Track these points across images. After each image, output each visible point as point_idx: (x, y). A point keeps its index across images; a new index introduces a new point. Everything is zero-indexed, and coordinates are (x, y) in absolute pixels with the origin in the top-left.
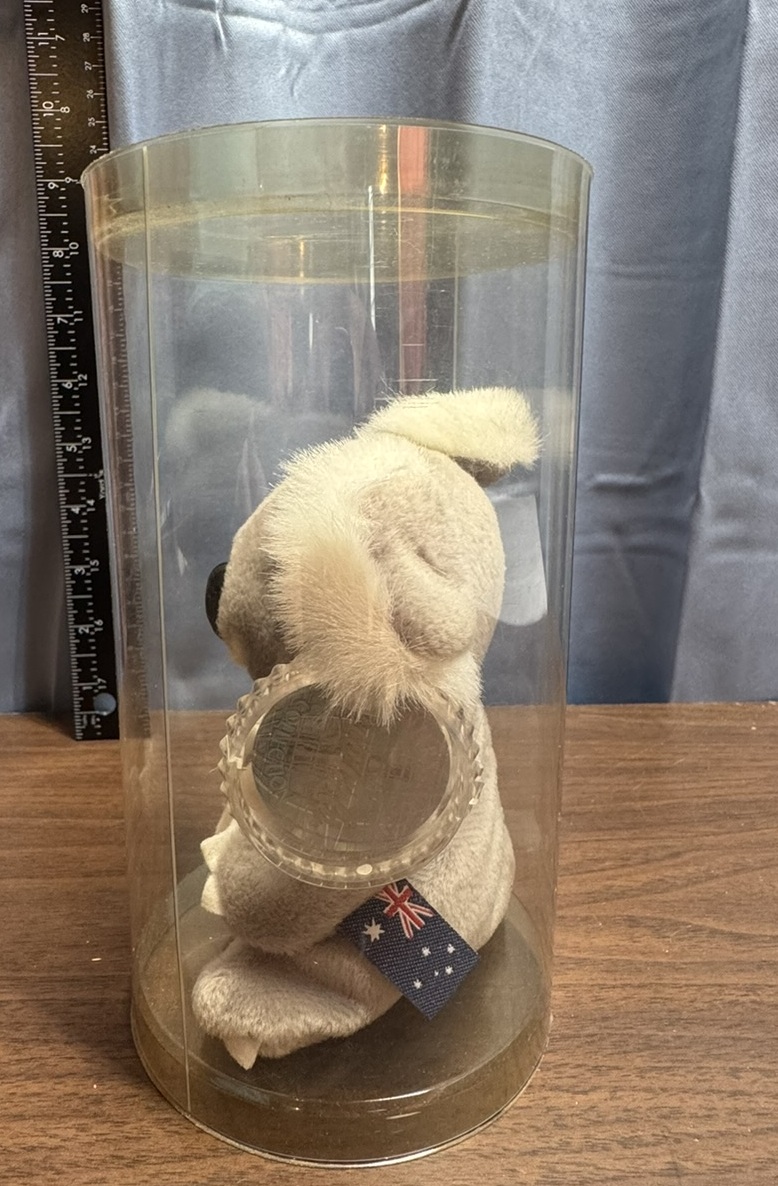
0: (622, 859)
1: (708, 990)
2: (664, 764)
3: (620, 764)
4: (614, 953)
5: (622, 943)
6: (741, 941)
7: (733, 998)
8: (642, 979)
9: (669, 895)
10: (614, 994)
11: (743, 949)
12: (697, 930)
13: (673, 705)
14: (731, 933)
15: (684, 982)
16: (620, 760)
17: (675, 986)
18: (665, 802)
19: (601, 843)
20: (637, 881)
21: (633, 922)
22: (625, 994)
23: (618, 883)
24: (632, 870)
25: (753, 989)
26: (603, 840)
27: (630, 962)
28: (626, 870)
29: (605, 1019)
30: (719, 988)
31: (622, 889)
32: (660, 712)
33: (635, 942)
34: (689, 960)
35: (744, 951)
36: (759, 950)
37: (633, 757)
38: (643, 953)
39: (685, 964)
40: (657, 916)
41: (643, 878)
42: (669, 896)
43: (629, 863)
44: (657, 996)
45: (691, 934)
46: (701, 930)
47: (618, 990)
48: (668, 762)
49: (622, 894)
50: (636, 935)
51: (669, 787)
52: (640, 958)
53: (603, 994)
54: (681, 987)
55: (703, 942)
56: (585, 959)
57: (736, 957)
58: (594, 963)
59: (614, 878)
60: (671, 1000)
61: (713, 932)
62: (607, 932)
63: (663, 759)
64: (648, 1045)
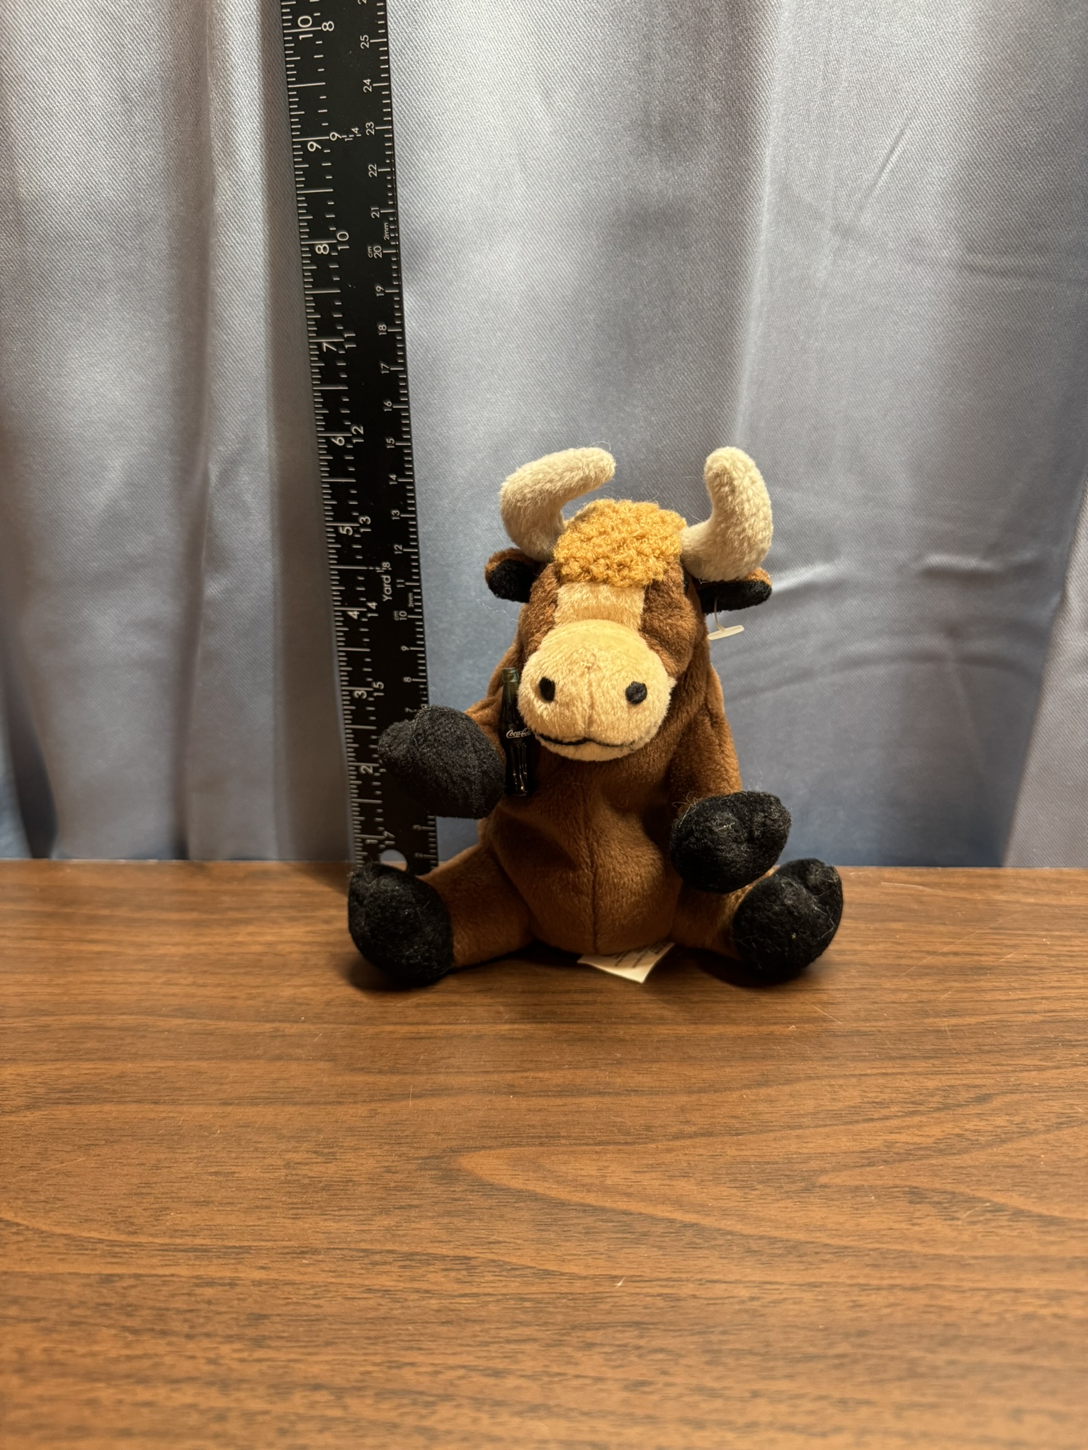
0: (913, 1103)
1: (998, 1297)
2: (987, 960)
3: (929, 960)
4: (885, 1239)
5: (896, 1226)
6: (1052, 1228)
7: (1030, 1309)
8: (917, 1278)
9: (966, 1157)
10: (877, 1299)
11: (1052, 1238)
12: (998, 1209)
13: (1008, 871)
14: (1040, 1216)
15: (970, 1285)
16: (929, 953)
17: (958, 1290)
18: (981, 1019)
19: (889, 1078)
20: (928, 1136)
21: (916, 1195)
22: (892, 1299)
23: (903, 1138)
24: (924, 1119)
25: (1056, 1297)
26: (892, 1074)
27: (903, 1254)
28: (916, 1119)
29: (862, 1333)
30: (1012, 1294)
31: (907, 1147)
32: (990, 881)
33: (914, 1225)
34: (980, 1253)
35: (1052, 1243)
36: (1073, 1242)
37: (946, 949)
38: (923, 1241)
39: (976, 1258)
40: (949, 1187)
41: (936, 1131)
42: (966, 1159)
43: (922, 1108)
44: (934, 1302)
45: (989, 1216)
46: (1002, 1211)
47: (884, 1293)
48: (991, 958)
49: (907, 1155)
50: (917, 1214)
51: (988, 997)
52: (917, 1248)
53: (863, 1299)
54: (964, 1292)
55: (1002, 1227)
56: (846, 1247)
57: (1042, 1251)
58: (857, 1253)
59: (899, 1130)
60: (950, 1309)
61: (1018, 1214)
62: (879, 1210)
63: (986, 955)
64: (913, 1372)
